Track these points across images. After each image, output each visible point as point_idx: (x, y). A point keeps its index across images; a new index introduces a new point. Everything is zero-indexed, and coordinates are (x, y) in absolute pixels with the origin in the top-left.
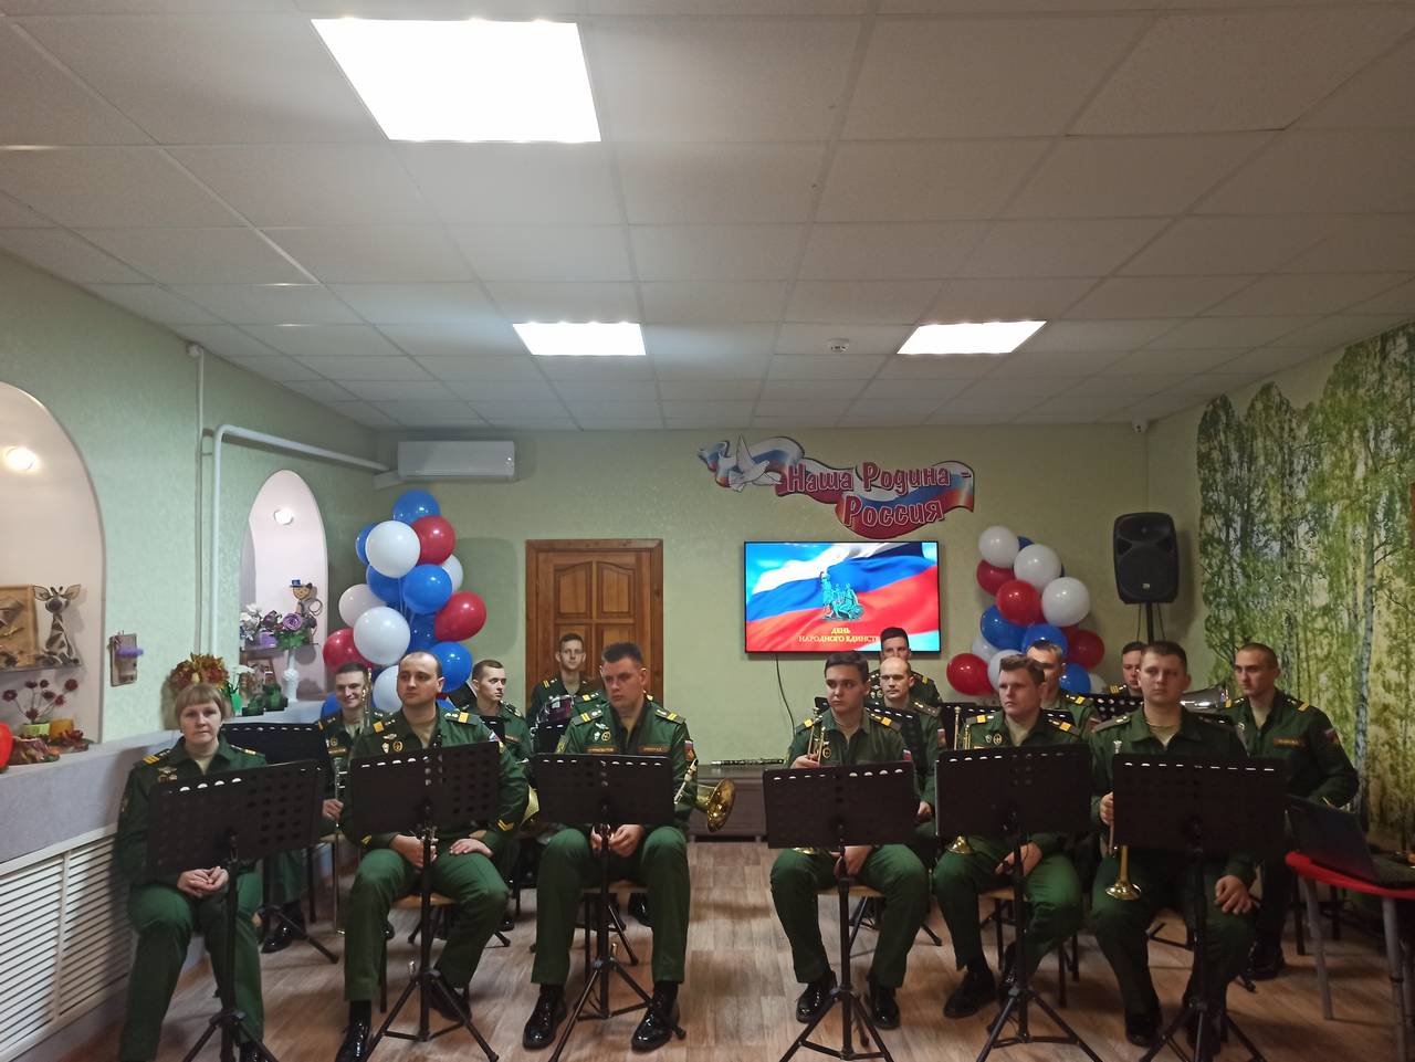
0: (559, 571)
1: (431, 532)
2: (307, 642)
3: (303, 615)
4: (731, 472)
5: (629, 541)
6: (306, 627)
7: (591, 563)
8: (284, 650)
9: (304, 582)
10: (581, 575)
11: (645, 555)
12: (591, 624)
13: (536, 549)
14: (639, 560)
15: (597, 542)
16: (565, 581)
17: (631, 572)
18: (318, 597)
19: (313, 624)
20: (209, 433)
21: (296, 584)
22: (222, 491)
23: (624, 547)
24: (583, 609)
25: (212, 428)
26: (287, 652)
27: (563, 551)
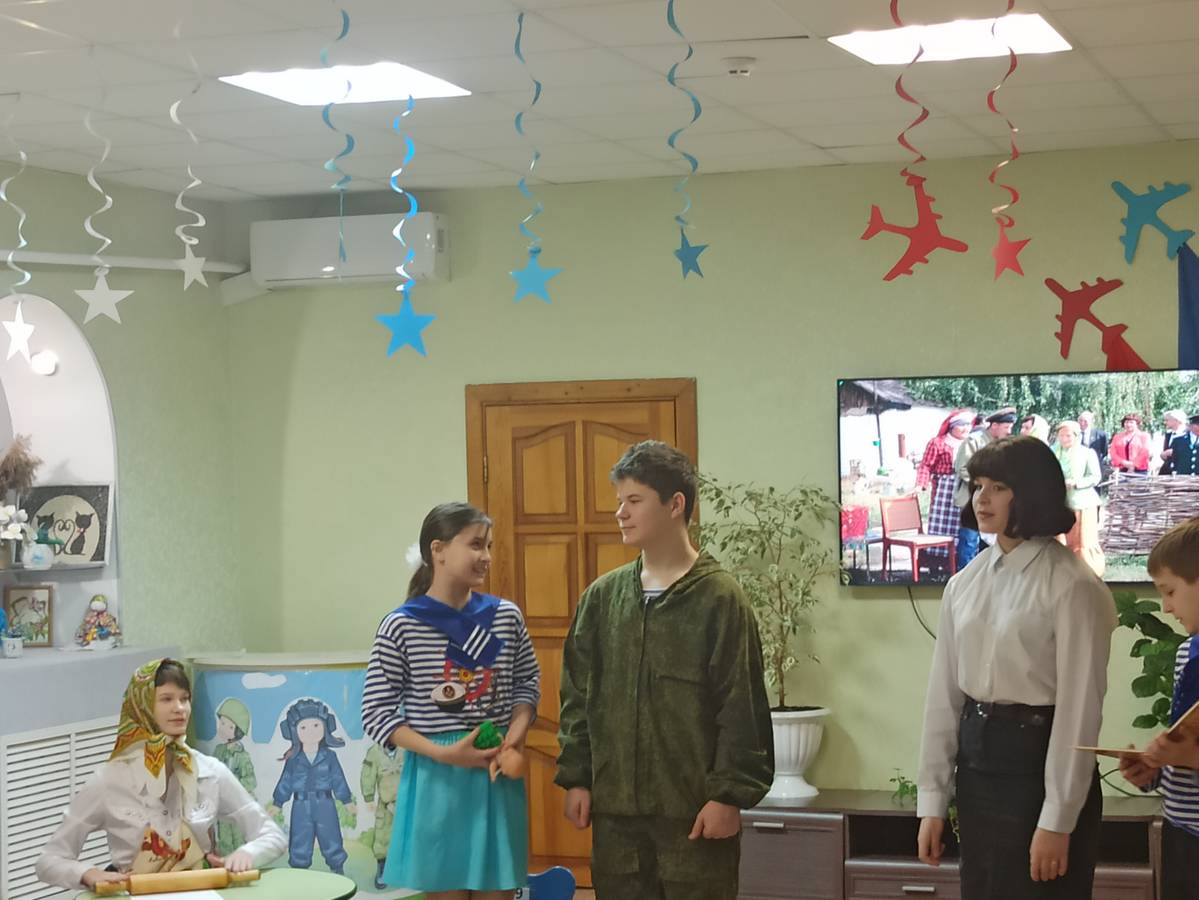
0: (521, 438)
5: (639, 382)
7: (574, 422)
10: (557, 445)
12: (575, 533)
13: (481, 401)
14: (654, 417)
15: (580, 385)
23: (629, 394)
24: (562, 508)
27: (525, 403)
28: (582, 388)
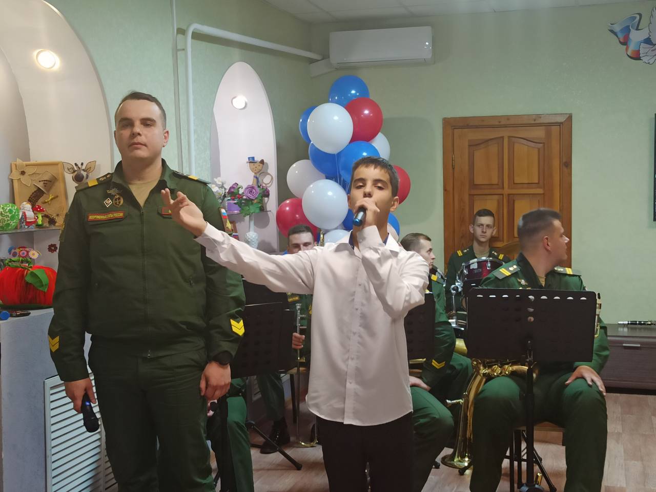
0: (474, 145)
1: (361, 112)
2: (263, 209)
3: (259, 187)
4: (642, 45)
5: (539, 116)
6: (262, 197)
7: (503, 137)
8: (244, 216)
9: (258, 159)
10: (494, 149)
11: (555, 129)
12: (503, 195)
13: (452, 126)
14: (548, 134)
15: (508, 118)
16: (479, 154)
17: (541, 145)
18: (269, 171)
19: (266, 194)
20: (181, 31)
21: (252, 161)
22: (194, 81)
23: (533, 122)
24: (495, 180)
25: (184, 27)
26: (247, 218)
27: (477, 127)
28: (508, 119)
